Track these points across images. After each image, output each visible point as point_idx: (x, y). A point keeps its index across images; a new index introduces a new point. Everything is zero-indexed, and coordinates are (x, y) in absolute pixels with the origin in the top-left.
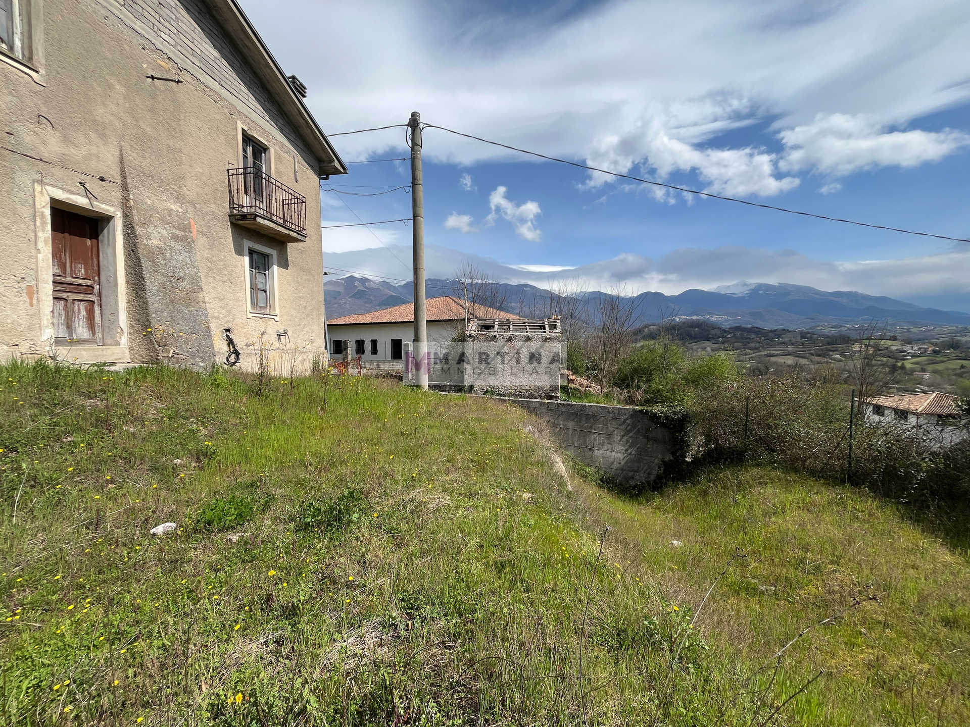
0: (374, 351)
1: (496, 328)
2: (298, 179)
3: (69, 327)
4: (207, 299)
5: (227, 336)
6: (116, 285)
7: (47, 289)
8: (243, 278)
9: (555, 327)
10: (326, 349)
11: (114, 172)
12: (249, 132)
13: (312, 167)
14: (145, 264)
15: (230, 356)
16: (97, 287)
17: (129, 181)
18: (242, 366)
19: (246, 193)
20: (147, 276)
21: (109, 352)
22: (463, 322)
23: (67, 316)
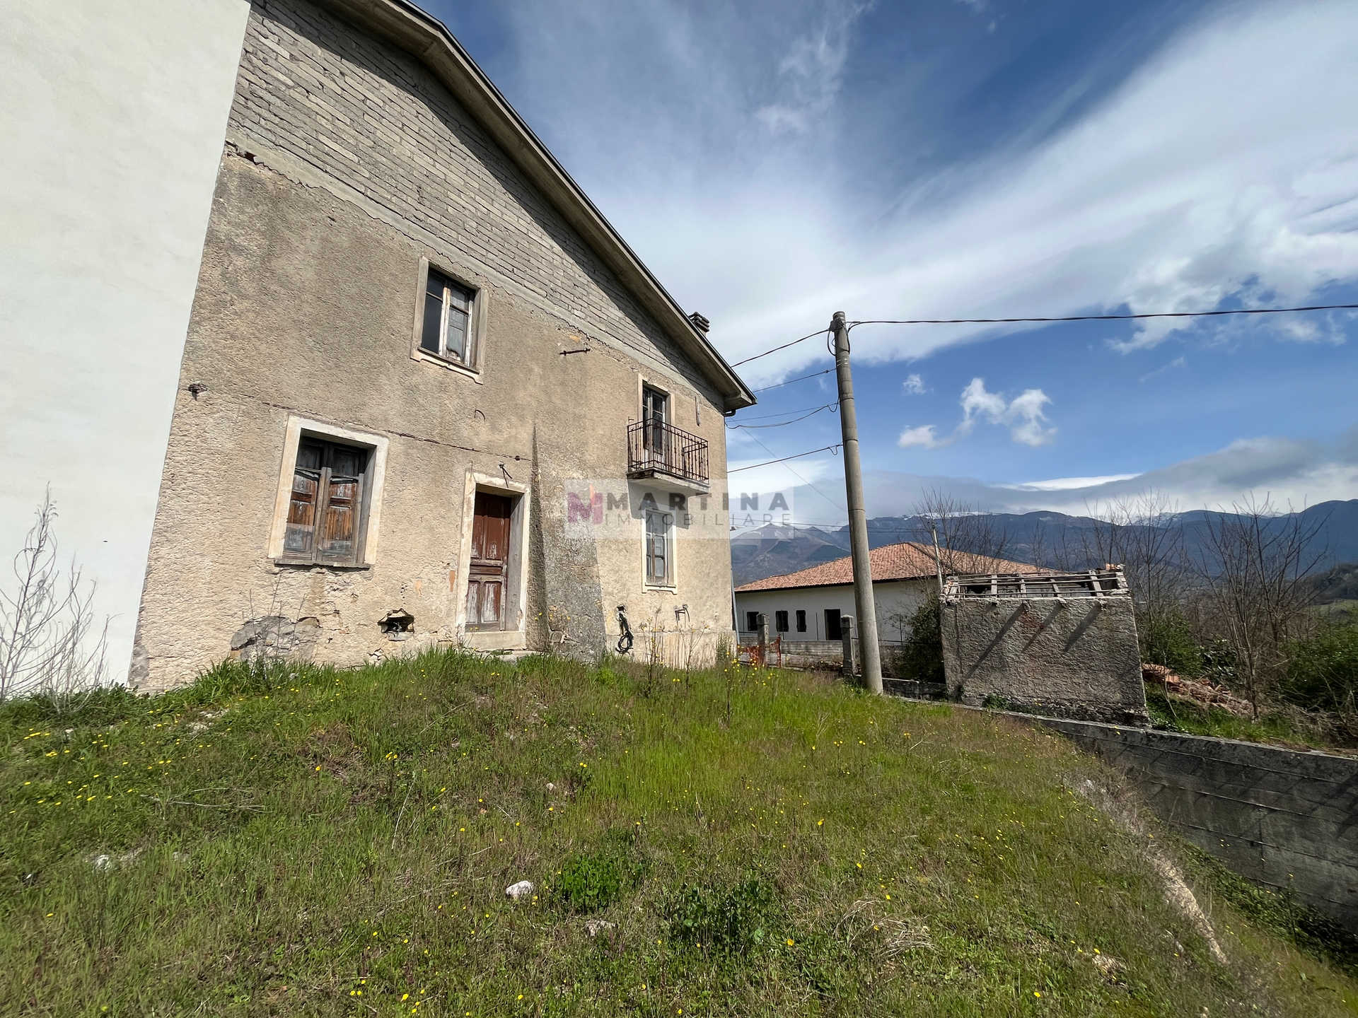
0: (802, 627)
1: (994, 590)
2: (700, 420)
3: (479, 612)
4: (601, 573)
5: (621, 615)
6: (520, 563)
7: (465, 572)
8: (639, 544)
9: (1115, 584)
10: (734, 628)
11: (527, 451)
12: (649, 383)
13: (715, 405)
14: (547, 538)
15: (622, 640)
16: (505, 567)
17: (539, 456)
18: (635, 653)
19: (645, 448)
20: (546, 552)
21: (508, 638)
22: (935, 580)
23: (479, 598)
